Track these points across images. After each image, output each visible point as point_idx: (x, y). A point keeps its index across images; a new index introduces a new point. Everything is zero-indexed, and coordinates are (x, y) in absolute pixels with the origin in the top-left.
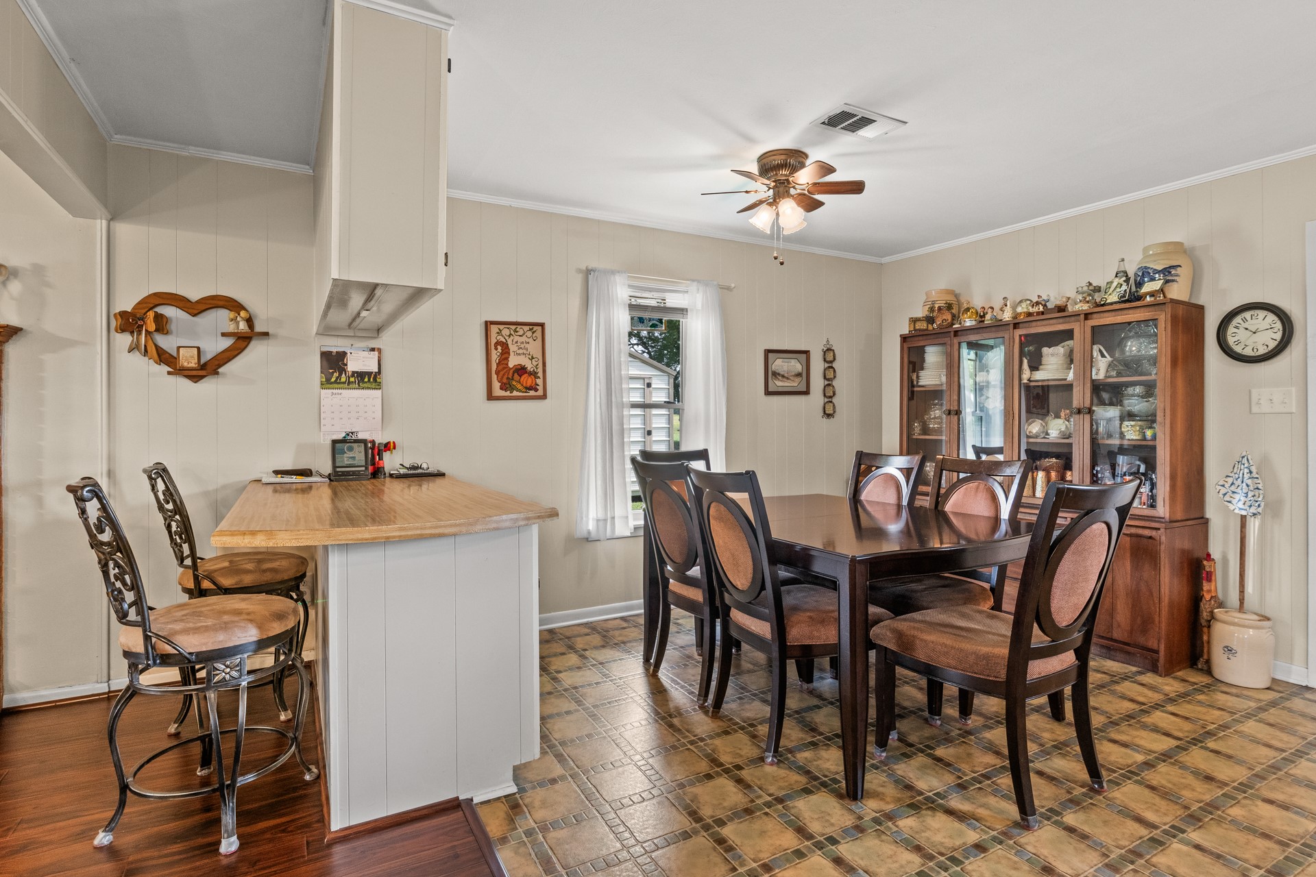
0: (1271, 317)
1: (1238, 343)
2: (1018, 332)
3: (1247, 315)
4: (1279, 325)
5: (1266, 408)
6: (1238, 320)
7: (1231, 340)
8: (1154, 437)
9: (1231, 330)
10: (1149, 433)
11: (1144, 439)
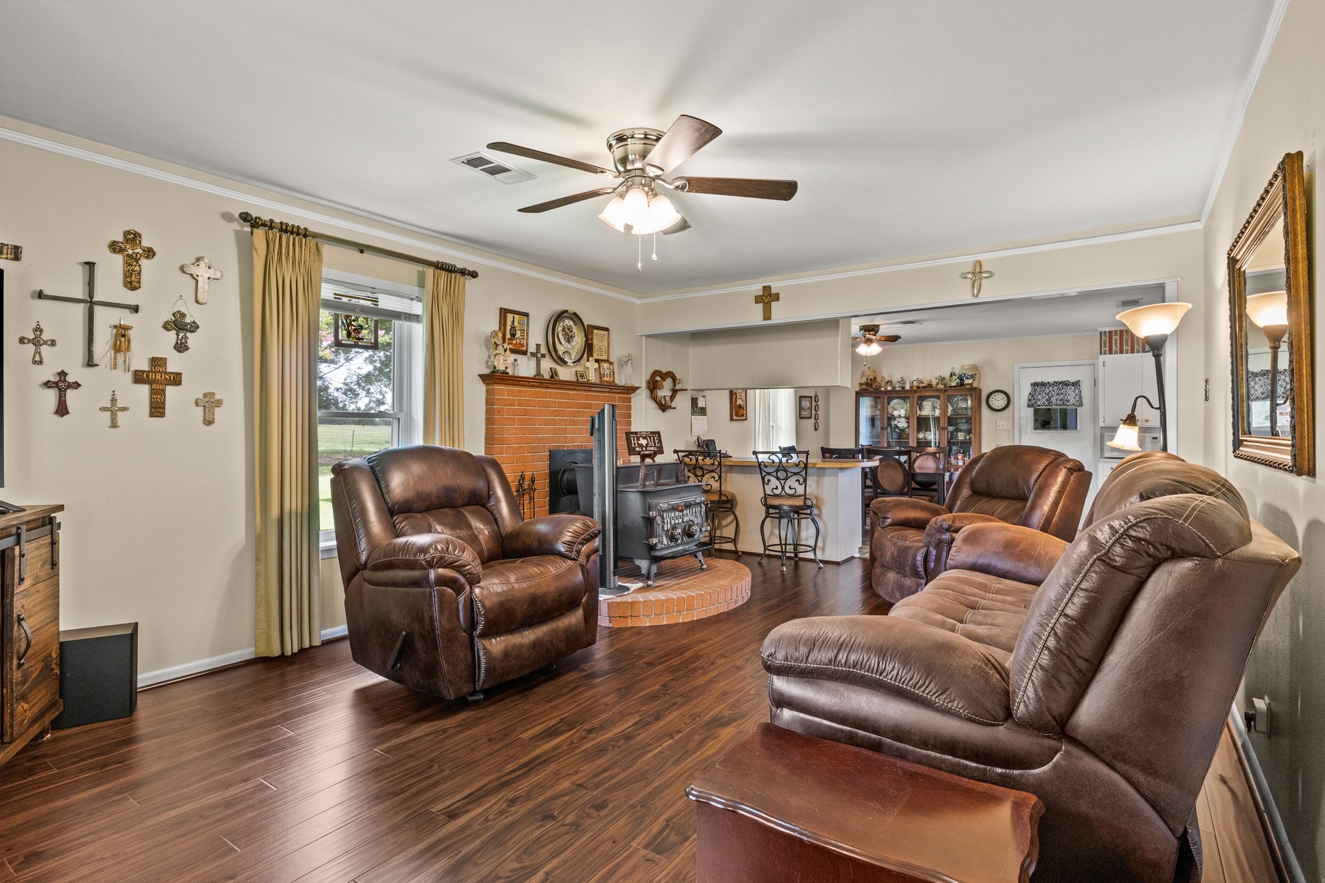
0: (1004, 396)
1: (993, 404)
2: (916, 395)
3: (996, 394)
4: (1006, 399)
5: (1001, 428)
6: (993, 396)
7: (990, 403)
8: (970, 439)
9: (990, 399)
10: (968, 437)
11: (966, 439)
